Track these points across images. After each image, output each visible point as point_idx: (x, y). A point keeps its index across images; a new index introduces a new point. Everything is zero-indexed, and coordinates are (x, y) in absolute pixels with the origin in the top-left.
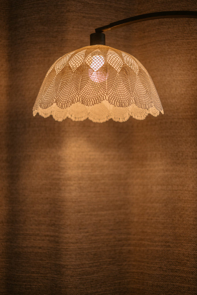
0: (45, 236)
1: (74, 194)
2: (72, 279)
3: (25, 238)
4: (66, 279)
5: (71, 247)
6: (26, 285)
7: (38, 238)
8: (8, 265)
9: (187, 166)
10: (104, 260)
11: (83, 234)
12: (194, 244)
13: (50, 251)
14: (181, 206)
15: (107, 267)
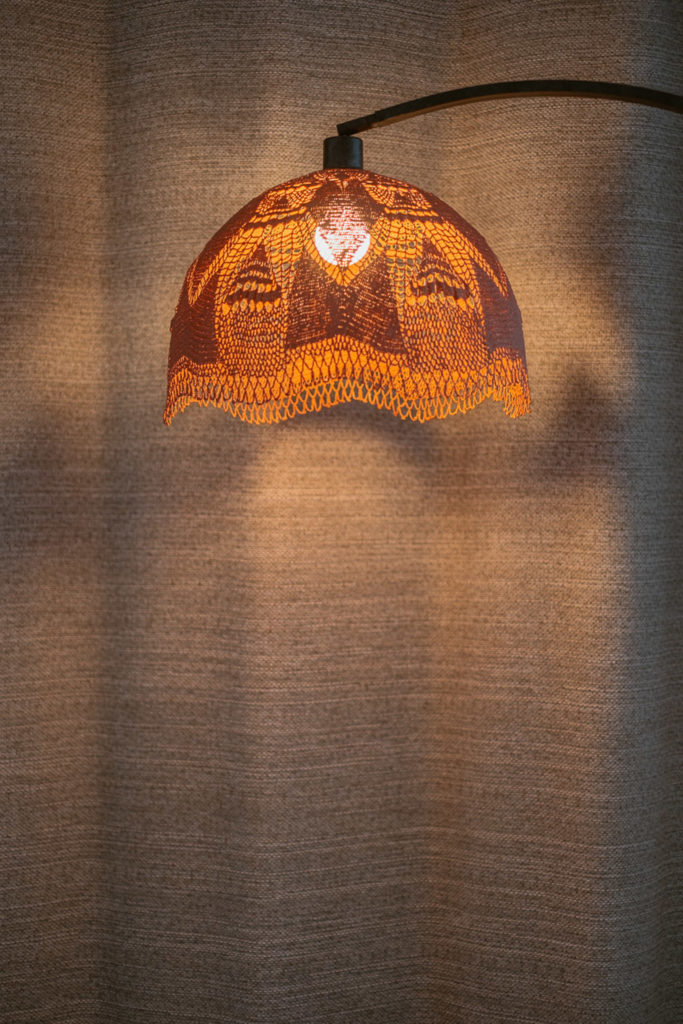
0: (204, 660)
1: (280, 551)
2: (274, 772)
3: (151, 665)
4: (257, 772)
5: (272, 690)
6: (152, 788)
7: (185, 665)
8: (105, 736)
9: (582, 481)
10: (358, 727)
11: (302, 657)
12: (595, 686)
13: (214, 699)
14: (563, 586)
15: (365, 746)
